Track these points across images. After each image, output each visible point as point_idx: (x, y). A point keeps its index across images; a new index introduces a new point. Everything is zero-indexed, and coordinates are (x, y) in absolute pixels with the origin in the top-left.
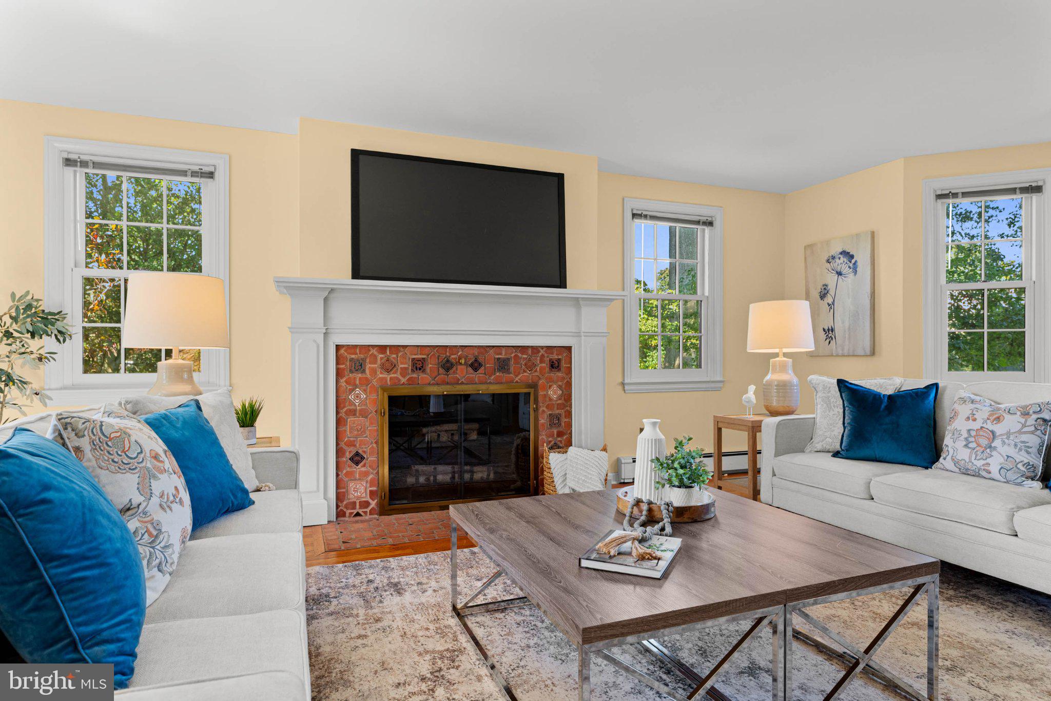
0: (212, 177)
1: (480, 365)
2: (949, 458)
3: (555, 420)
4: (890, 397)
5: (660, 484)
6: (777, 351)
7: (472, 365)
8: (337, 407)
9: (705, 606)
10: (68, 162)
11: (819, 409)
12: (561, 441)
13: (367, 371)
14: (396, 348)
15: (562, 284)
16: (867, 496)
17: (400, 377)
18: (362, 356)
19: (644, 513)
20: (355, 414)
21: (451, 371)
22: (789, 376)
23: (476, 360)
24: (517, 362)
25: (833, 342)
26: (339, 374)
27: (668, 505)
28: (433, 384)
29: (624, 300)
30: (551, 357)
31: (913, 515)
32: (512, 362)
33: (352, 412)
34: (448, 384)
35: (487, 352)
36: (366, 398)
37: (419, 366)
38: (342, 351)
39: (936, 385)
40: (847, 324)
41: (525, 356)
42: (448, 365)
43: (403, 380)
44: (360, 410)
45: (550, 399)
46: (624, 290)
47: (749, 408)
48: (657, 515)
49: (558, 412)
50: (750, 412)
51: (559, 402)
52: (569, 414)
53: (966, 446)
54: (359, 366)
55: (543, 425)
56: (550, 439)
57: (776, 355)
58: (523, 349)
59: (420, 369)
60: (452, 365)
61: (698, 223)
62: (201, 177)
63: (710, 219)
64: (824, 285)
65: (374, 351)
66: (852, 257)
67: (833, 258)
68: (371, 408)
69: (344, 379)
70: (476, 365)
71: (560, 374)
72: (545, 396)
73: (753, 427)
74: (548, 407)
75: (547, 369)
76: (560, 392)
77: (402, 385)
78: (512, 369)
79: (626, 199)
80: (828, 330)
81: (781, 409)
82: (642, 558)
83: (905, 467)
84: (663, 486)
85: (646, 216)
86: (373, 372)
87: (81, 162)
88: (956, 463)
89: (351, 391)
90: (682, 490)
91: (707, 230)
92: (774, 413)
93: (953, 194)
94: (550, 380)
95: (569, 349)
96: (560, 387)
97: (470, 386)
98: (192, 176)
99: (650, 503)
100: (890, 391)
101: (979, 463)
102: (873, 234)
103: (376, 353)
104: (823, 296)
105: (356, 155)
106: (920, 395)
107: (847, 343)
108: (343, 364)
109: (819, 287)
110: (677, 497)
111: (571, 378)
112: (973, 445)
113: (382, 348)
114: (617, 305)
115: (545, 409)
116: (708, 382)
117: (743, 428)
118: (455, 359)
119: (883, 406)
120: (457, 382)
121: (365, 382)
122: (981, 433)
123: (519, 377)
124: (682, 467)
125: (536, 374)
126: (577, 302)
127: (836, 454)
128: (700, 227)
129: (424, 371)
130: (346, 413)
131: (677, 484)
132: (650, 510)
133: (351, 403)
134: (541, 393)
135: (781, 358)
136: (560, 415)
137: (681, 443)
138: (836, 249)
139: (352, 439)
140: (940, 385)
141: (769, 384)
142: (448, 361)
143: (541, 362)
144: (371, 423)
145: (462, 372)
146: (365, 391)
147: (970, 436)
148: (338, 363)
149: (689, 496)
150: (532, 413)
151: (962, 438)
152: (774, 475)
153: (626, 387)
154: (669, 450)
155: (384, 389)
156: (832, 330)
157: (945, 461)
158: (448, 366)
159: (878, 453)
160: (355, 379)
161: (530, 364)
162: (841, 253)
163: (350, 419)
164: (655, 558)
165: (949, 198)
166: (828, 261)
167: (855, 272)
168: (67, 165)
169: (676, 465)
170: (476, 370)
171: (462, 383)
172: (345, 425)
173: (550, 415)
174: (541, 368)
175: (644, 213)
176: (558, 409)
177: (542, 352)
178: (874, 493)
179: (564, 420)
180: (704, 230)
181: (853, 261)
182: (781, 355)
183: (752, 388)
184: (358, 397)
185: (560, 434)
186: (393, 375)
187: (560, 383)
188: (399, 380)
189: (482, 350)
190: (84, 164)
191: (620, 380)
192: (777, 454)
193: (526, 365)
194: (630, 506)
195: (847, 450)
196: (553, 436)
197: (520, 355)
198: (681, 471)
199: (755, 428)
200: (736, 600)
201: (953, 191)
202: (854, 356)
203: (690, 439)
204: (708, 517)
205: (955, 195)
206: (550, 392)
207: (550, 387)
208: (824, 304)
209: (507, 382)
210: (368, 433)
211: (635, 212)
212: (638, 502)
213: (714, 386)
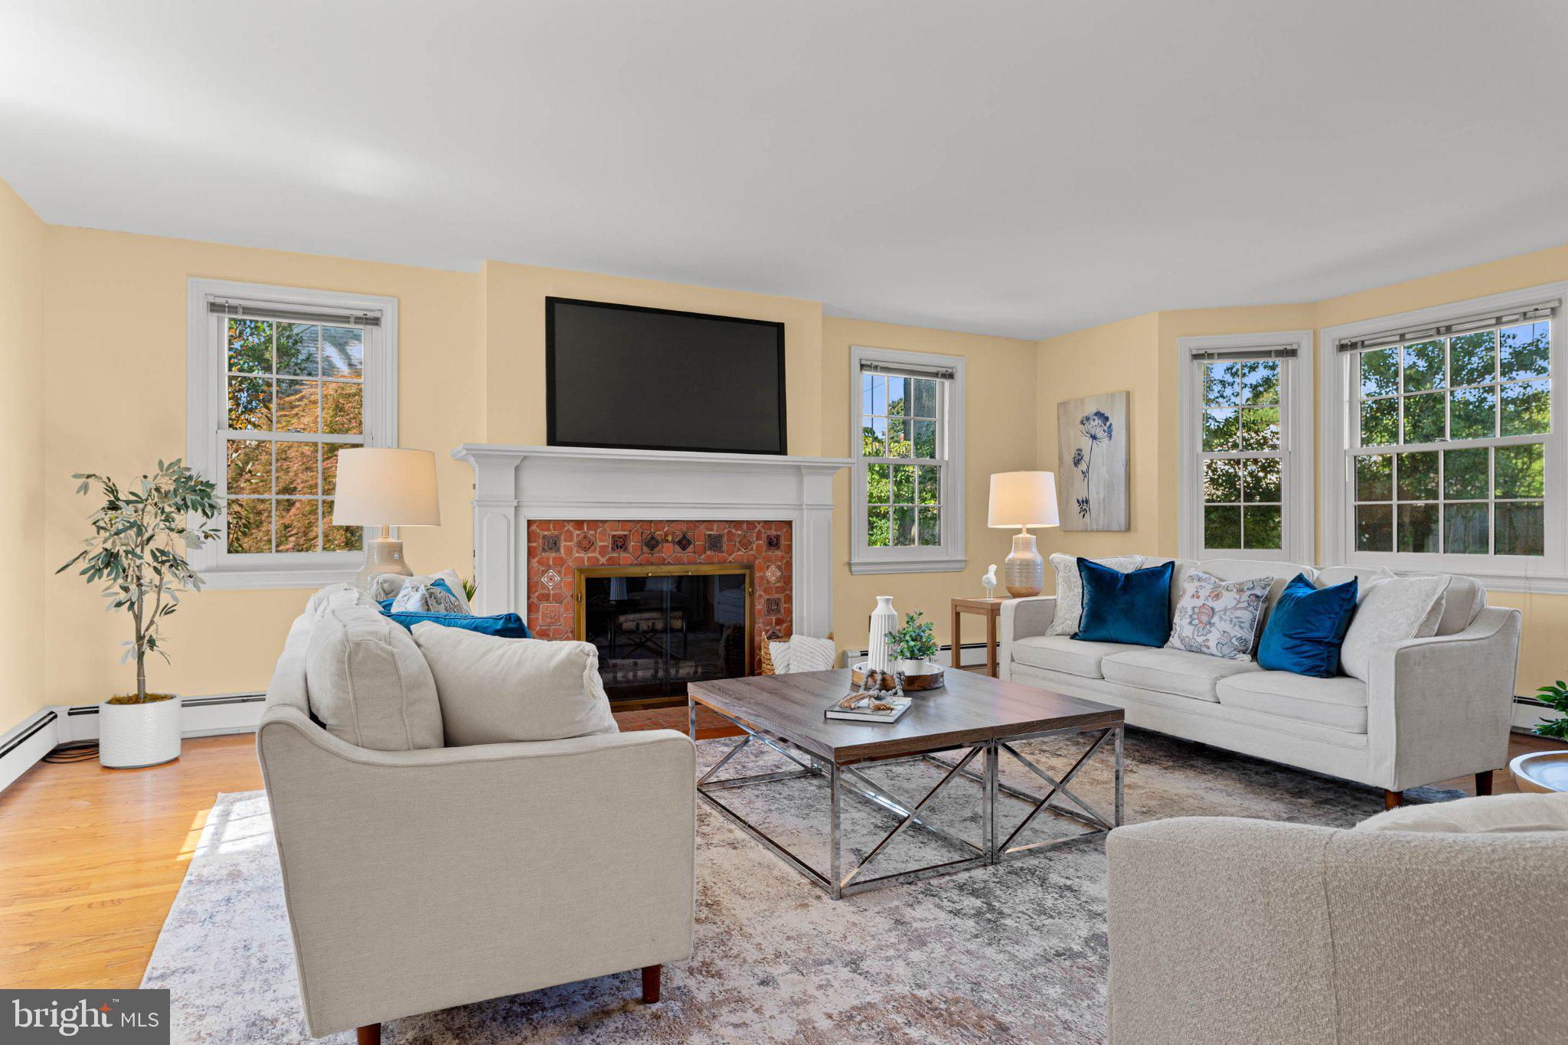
0: (377, 324)
1: (689, 543)
2: (1176, 635)
3: (773, 606)
4: (1127, 576)
5: (892, 657)
6: (1019, 526)
7: (679, 543)
8: (528, 592)
9: (929, 736)
10: (215, 307)
11: (1060, 590)
12: (780, 630)
13: (562, 550)
14: (594, 524)
15: (782, 450)
16: (1098, 676)
17: (599, 557)
18: (556, 533)
19: (878, 682)
20: (547, 600)
21: (656, 550)
22: (1033, 555)
23: (684, 537)
24: (730, 539)
25: (1087, 516)
26: (531, 553)
27: (900, 674)
28: (637, 565)
29: (850, 468)
30: (769, 532)
31: (1139, 691)
32: (725, 539)
33: (545, 597)
34: (652, 564)
35: (696, 527)
36: (561, 581)
37: (620, 543)
38: (534, 527)
39: (1172, 563)
40: (1101, 497)
41: (740, 532)
42: (653, 542)
43: (603, 560)
44: (554, 595)
45: (768, 582)
46: (850, 457)
47: (990, 590)
48: (891, 684)
49: (777, 596)
50: (990, 594)
51: (779, 585)
52: (789, 599)
53: (1190, 623)
54: (553, 544)
55: (760, 611)
56: (768, 628)
57: (1019, 531)
58: (737, 524)
59: (621, 547)
60: (657, 543)
61: (936, 375)
62: (366, 324)
63: (950, 370)
64: (1078, 450)
65: (570, 527)
66: (1107, 419)
67: (1088, 419)
68: (567, 593)
69: (537, 559)
70: (684, 543)
71: (778, 553)
72: (762, 578)
73: (992, 610)
74: (765, 591)
75: (765, 547)
76: (779, 574)
77: (602, 565)
78: (725, 548)
79: (853, 348)
80: (1083, 501)
81: (1024, 591)
82: (878, 709)
83: (1138, 647)
84: (896, 658)
85: (876, 367)
86: (569, 550)
87: (229, 307)
88: (1182, 640)
89: (544, 572)
90: (913, 662)
91: (947, 383)
92: (1015, 595)
93: (1209, 355)
94: (768, 560)
95: (789, 524)
96: (779, 568)
97: (678, 567)
98: (355, 323)
99: (883, 673)
100: (1130, 570)
101: (1200, 639)
102: (1128, 394)
103: (571, 529)
104: (1077, 463)
105: (551, 303)
106: (1155, 574)
107: (1102, 515)
108: (535, 542)
109: (1073, 452)
110: (909, 668)
111: (791, 557)
112: (1196, 622)
113: (579, 524)
114: (844, 472)
115: (762, 593)
116: (948, 562)
117: (982, 611)
118: (660, 535)
119: (1119, 586)
120: (663, 562)
121: (560, 562)
122: (1203, 610)
123: (733, 556)
124: (913, 640)
125: (752, 552)
126: (798, 470)
127: (1074, 637)
128: (938, 380)
129: (626, 550)
130: (538, 597)
131: (908, 655)
132: (884, 680)
133: (544, 586)
134: (758, 574)
135: (1024, 535)
136: (779, 599)
137: (912, 618)
138: (1091, 409)
139: (544, 628)
140: (1176, 564)
141: (1012, 563)
142: (653, 538)
143: (758, 538)
144: (567, 610)
145: (668, 551)
146: (559, 572)
147: (1194, 613)
148: (529, 541)
149: (920, 667)
150: (747, 596)
151: (1187, 616)
152: (1013, 660)
153: (853, 568)
154: (900, 625)
155: (581, 571)
156: (1087, 502)
157: (1174, 640)
158: (652, 544)
159: (1115, 635)
160: (548, 559)
161: (744, 541)
162: (1096, 415)
163: (543, 605)
164: (889, 709)
165: (1204, 359)
166: (1082, 423)
167: (1110, 437)
168: (212, 311)
169: (908, 638)
170: (684, 548)
171: (669, 564)
172: (537, 611)
173: (768, 600)
174: (758, 545)
175: (875, 363)
176: (776, 593)
177: (759, 527)
178: (1104, 671)
179: (783, 605)
180: (943, 384)
181: (1108, 424)
182: (1024, 530)
183: (993, 568)
184: (551, 580)
185: (779, 622)
186: (590, 555)
187: (779, 563)
188: (598, 560)
189: (691, 525)
190: (233, 309)
191: (846, 560)
192: (1015, 639)
193: (740, 542)
194: (865, 676)
195: (1084, 631)
196: (771, 623)
197: (734, 531)
198: (912, 643)
199: (994, 612)
200: (953, 733)
201: (1209, 352)
202: (1109, 531)
203: (921, 614)
204: (937, 685)
205: (1211, 356)
206: (768, 574)
207: (768, 567)
208: (1077, 471)
209: (719, 563)
210: (562, 620)
211: (863, 362)
212: (872, 674)
213: (958, 567)
